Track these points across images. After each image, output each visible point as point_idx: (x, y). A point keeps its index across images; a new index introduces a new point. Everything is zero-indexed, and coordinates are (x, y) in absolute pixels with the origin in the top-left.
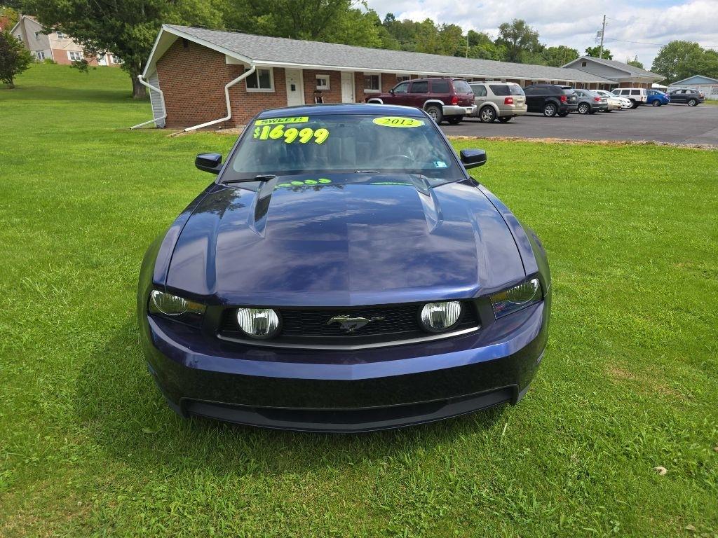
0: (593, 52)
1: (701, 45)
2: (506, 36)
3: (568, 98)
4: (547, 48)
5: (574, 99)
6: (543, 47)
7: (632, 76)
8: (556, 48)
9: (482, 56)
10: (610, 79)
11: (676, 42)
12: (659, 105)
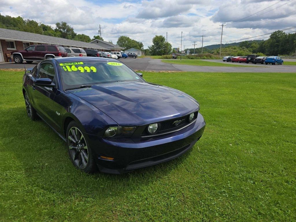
0: (97, 38)
1: (130, 38)
2: (60, 28)
3: (100, 55)
4: (77, 34)
5: (102, 55)
6: (76, 34)
7: (115, 47)
8: (81, 35)
9: (50, 35)
10: (108, 48)
11: (122, 36)
12: (125, 58)
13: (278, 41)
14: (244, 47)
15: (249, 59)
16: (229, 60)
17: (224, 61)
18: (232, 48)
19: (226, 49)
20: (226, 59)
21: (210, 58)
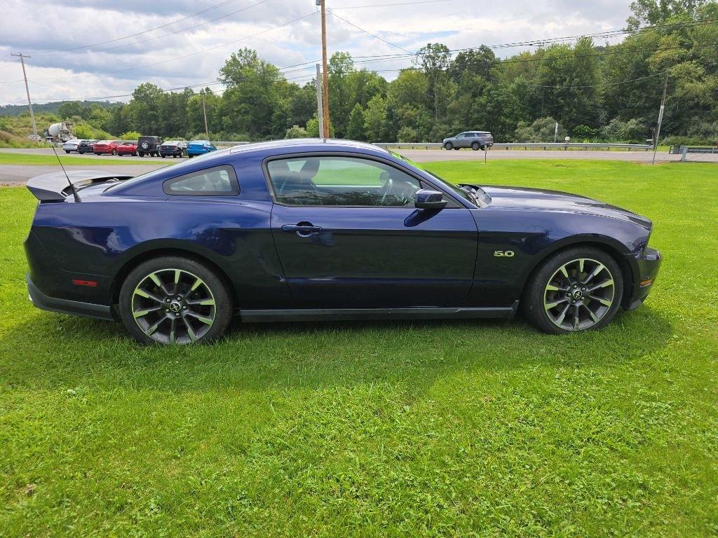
13: (153, 108)
14: (77, 117)
15: (145, 146)
16: (83, 149)
17: (68, 152)
18: (43, 118)
19: (24, 119)
20: (76, 147)
21: (6, 145)
